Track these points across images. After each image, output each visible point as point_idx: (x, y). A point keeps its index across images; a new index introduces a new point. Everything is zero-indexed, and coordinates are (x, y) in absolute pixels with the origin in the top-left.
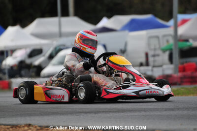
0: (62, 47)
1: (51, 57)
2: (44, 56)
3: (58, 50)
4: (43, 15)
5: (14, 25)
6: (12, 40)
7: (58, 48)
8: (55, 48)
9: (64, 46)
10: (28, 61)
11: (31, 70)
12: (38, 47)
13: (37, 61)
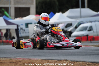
0: (81, 23)
1: (76, 27)
2: (73, 27)
3: (79, 24)
4: (72, 8)
5: (59, 12)
6: (58, 19)
7: (79, 23)
8: (78, 23)
9: (83, 22)
10: (65, 29)
11: (67, 33)
12: (70, 23)
13: (70, 29)
